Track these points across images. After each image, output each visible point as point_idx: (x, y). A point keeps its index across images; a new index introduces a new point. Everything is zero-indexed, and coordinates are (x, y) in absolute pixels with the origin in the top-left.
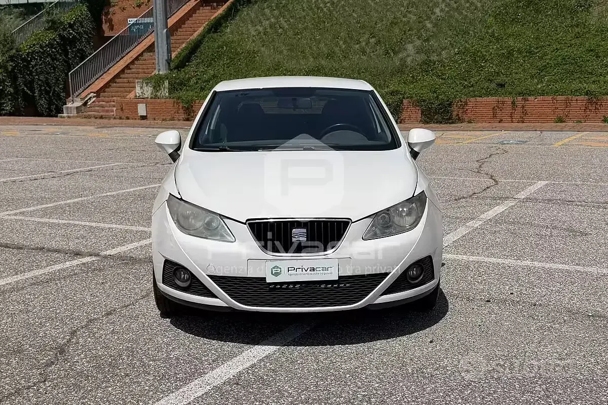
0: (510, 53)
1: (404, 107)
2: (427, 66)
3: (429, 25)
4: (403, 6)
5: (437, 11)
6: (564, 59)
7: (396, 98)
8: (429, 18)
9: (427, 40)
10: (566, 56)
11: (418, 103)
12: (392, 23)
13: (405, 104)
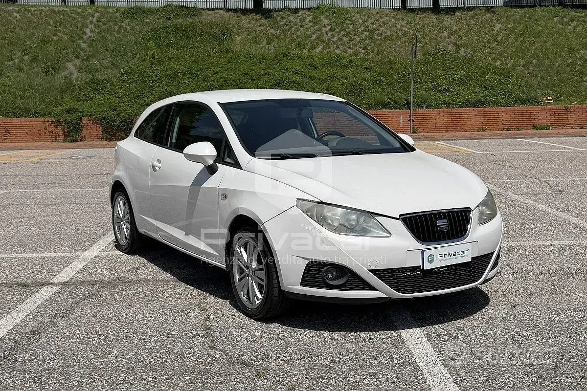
0: (175, 75)
1: (83, 124)
2: (95, 85)
3: (83, 45)
4: (50, 25)
5: (88, 31)
6: (225, 81)
7: (74, 116)
8: (81, 38)
9: (87, 60)
10: (227, 78)
11: (99, 121)
12: (43, 41)
13: (84, 122)
